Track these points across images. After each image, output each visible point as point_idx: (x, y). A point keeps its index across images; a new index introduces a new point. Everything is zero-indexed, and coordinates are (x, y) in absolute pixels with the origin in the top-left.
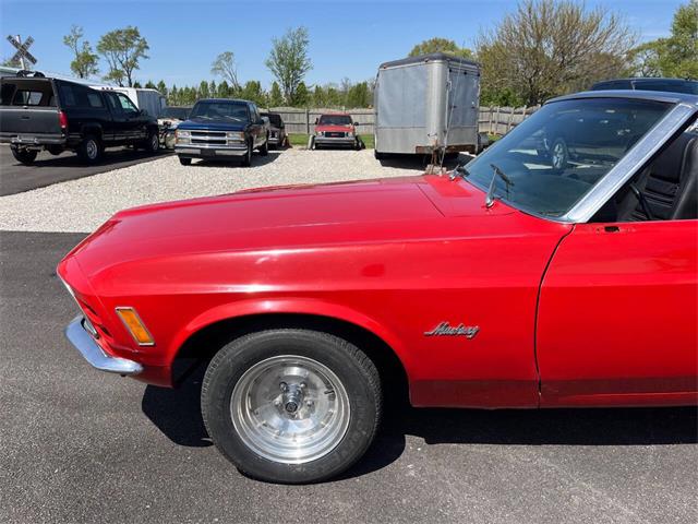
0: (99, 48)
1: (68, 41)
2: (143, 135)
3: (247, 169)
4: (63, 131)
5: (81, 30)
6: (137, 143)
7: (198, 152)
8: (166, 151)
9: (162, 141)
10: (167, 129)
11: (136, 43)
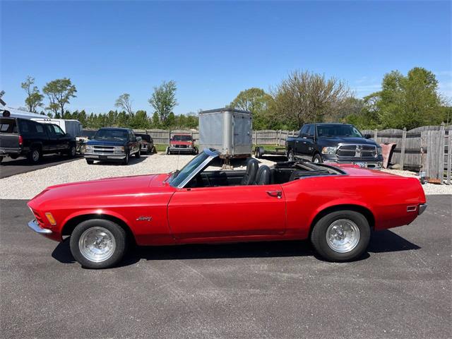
0: (45, 90)
1: (24, 86)
2: (66, 147)
3: (124, 167)
4: (20, 146)
5: (33, 79)
6: (63, 151)
7: (98, 157)
8: (80, 156)
9: (78, 150)
10: (82, 143)
11: (69, 88)
